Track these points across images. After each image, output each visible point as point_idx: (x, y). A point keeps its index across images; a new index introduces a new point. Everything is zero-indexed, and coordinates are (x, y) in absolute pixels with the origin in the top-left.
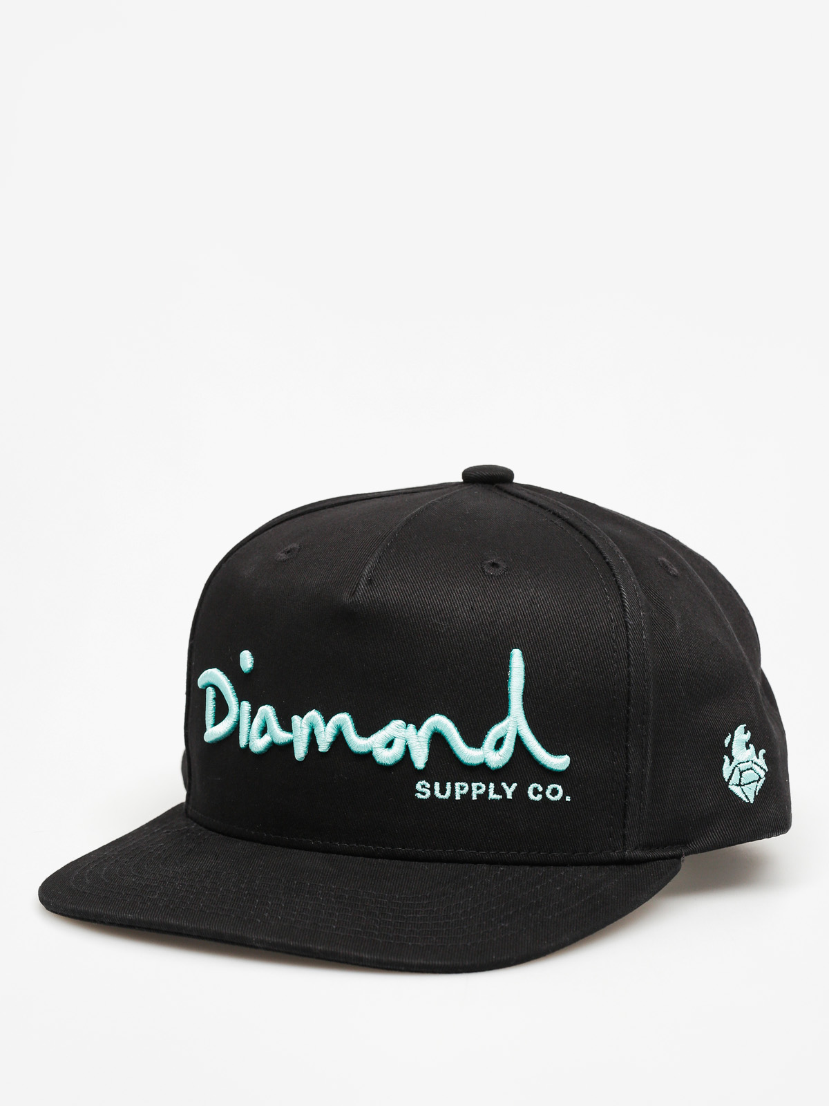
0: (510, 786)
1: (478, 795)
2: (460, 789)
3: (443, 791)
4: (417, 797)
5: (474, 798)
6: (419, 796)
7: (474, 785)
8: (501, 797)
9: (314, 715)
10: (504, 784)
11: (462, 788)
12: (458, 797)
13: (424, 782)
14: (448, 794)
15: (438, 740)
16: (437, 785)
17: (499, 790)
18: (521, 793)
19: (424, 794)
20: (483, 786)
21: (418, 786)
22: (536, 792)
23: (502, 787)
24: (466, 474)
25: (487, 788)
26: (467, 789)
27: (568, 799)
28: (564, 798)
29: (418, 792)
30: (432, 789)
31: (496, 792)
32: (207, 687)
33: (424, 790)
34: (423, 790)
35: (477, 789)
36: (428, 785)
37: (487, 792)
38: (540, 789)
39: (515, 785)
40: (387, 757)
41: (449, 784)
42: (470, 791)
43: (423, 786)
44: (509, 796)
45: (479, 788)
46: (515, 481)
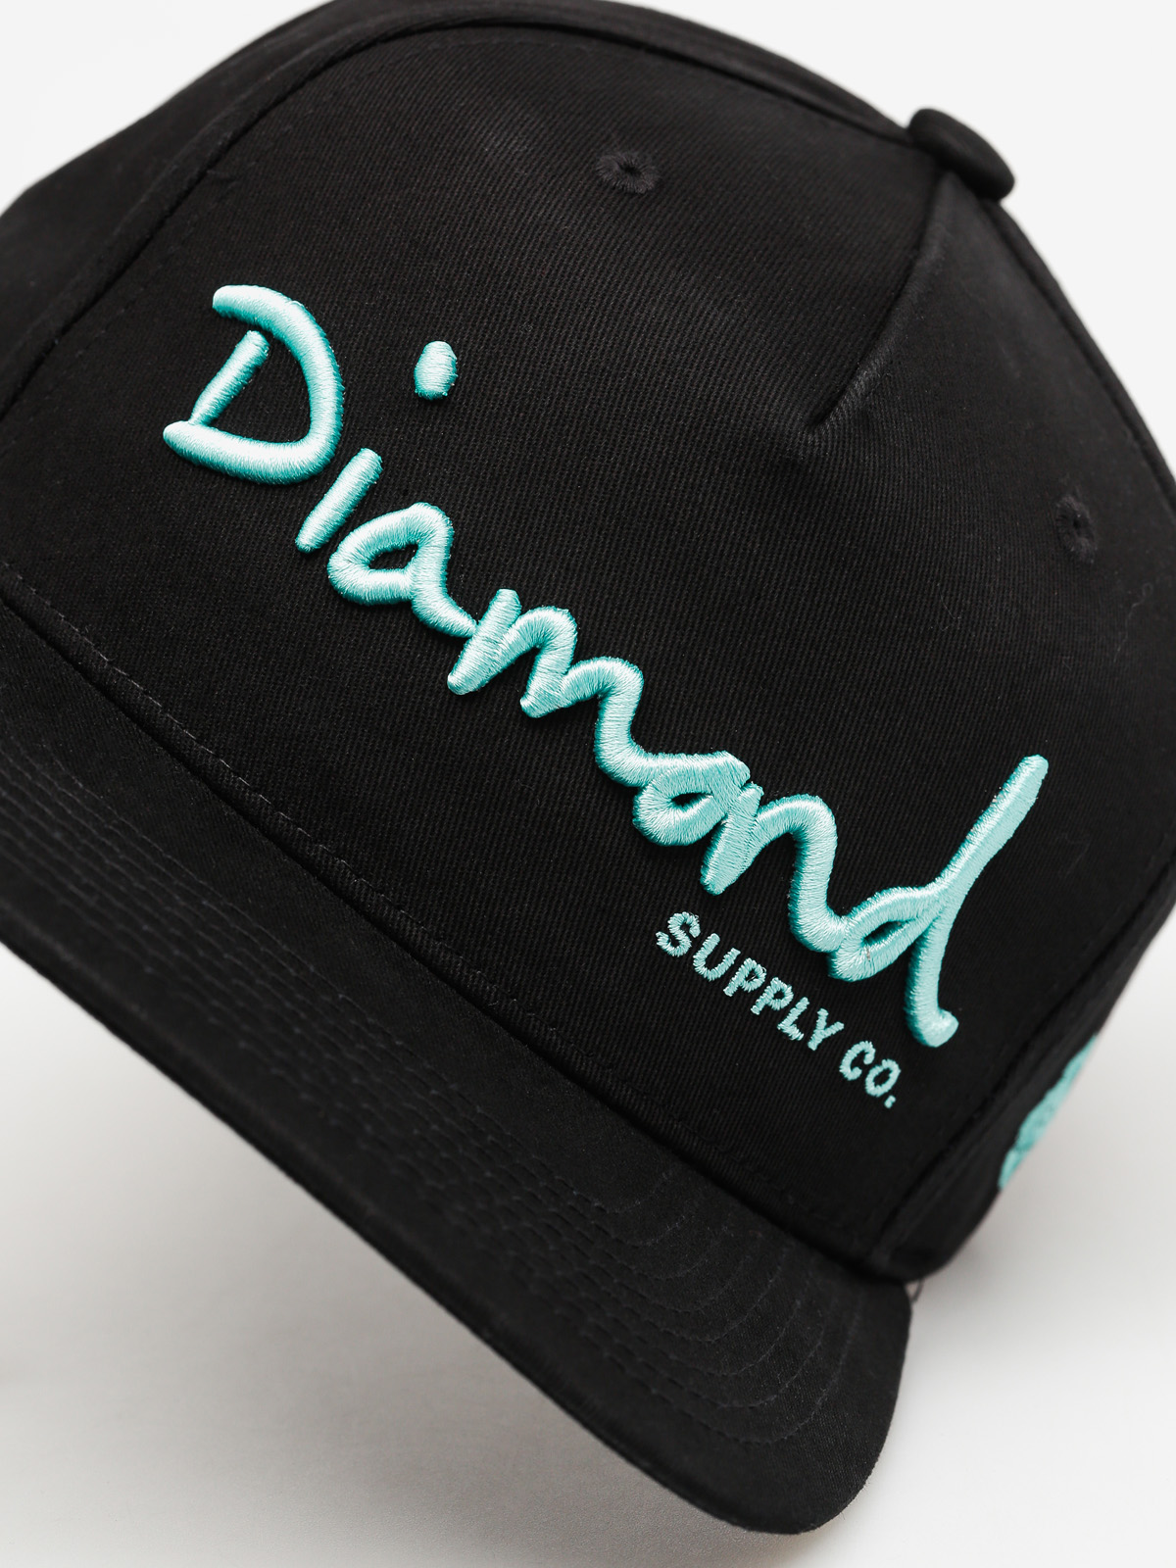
0: (830, 1022)
1: (767, 1008)
2: (747, 975)
3: (712, 961)
4: (656, 939)
5: (756, 1010)
6: (663, 941)
7: (777, 984)
8: (801, 1036)
9: (559, 624)
10: (823, 1013)
11: (752, 975)
12: (729, 991)
13: (693, 920)
14: (720, 971)
15: (785, 852)
16: (713, 940)
17: (806, 1023)
18: (835, 1047)
19: (675, 942)
20: (789, 996)
21: (675, 922)
22: (858, 1062)
23: (817, 1017)
24: (926, 119)
25: (792, 1004)
26: (757, 983)
27: (890, 1102)
28: (885, 1096)
29: (667, 931)
30: (697, 944)
31: (798, 1023)
32: (257, 327)
33: (681, 936)
34: (679, 932)
35: (776, 994)
36: (696, 931)
37: (784, 1013)
38: (869, 1059)
39: (839, 1026)
40: (660, 820)
41: (734, 953)
42: (760, 991)
43: (685, 927)
44: (813, 1045)
45: (779, 995)
46: (1011, 204)
